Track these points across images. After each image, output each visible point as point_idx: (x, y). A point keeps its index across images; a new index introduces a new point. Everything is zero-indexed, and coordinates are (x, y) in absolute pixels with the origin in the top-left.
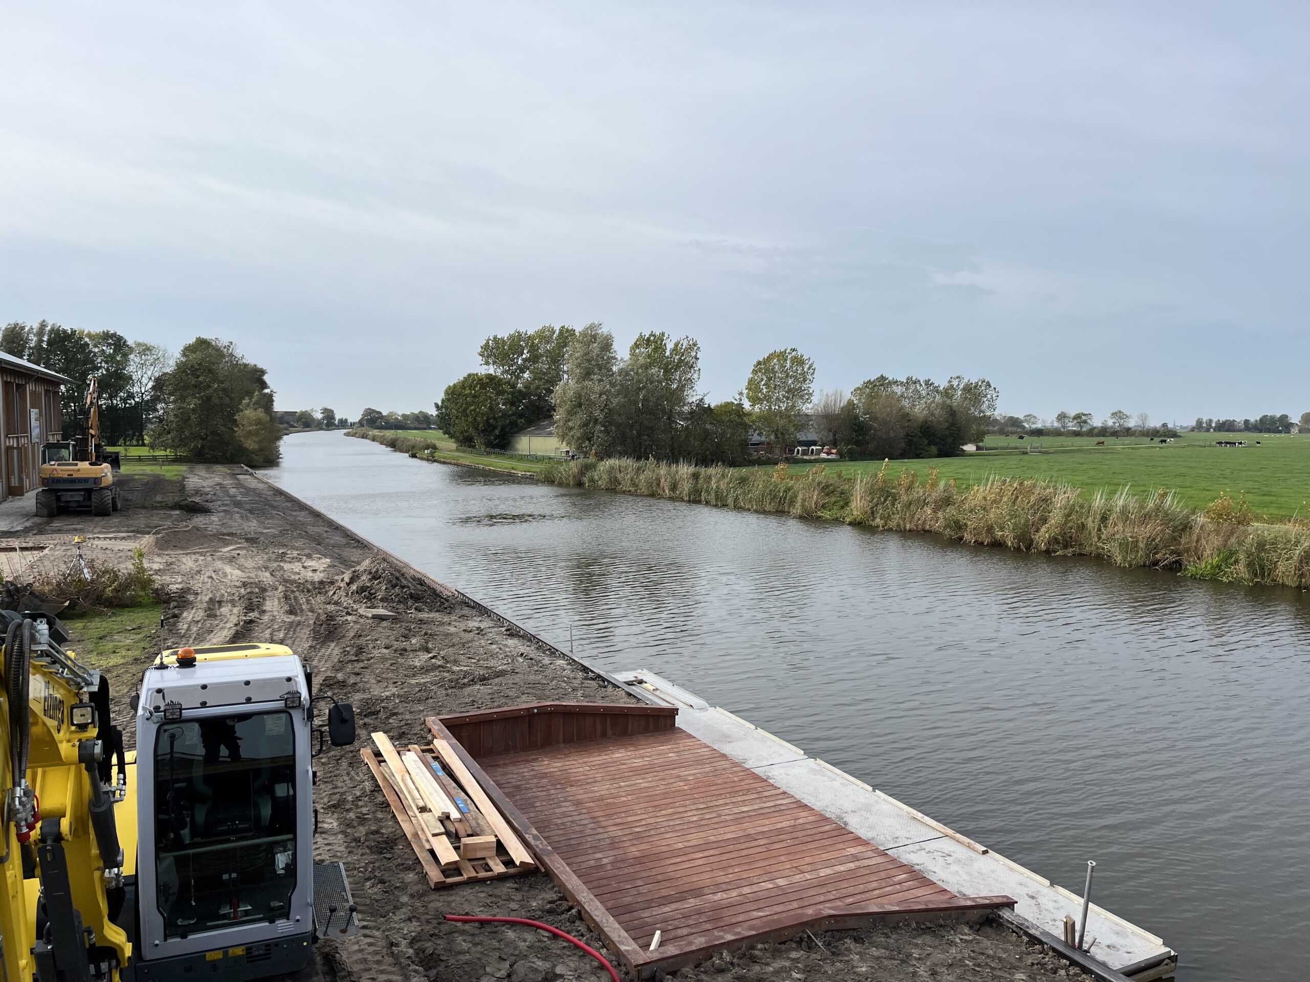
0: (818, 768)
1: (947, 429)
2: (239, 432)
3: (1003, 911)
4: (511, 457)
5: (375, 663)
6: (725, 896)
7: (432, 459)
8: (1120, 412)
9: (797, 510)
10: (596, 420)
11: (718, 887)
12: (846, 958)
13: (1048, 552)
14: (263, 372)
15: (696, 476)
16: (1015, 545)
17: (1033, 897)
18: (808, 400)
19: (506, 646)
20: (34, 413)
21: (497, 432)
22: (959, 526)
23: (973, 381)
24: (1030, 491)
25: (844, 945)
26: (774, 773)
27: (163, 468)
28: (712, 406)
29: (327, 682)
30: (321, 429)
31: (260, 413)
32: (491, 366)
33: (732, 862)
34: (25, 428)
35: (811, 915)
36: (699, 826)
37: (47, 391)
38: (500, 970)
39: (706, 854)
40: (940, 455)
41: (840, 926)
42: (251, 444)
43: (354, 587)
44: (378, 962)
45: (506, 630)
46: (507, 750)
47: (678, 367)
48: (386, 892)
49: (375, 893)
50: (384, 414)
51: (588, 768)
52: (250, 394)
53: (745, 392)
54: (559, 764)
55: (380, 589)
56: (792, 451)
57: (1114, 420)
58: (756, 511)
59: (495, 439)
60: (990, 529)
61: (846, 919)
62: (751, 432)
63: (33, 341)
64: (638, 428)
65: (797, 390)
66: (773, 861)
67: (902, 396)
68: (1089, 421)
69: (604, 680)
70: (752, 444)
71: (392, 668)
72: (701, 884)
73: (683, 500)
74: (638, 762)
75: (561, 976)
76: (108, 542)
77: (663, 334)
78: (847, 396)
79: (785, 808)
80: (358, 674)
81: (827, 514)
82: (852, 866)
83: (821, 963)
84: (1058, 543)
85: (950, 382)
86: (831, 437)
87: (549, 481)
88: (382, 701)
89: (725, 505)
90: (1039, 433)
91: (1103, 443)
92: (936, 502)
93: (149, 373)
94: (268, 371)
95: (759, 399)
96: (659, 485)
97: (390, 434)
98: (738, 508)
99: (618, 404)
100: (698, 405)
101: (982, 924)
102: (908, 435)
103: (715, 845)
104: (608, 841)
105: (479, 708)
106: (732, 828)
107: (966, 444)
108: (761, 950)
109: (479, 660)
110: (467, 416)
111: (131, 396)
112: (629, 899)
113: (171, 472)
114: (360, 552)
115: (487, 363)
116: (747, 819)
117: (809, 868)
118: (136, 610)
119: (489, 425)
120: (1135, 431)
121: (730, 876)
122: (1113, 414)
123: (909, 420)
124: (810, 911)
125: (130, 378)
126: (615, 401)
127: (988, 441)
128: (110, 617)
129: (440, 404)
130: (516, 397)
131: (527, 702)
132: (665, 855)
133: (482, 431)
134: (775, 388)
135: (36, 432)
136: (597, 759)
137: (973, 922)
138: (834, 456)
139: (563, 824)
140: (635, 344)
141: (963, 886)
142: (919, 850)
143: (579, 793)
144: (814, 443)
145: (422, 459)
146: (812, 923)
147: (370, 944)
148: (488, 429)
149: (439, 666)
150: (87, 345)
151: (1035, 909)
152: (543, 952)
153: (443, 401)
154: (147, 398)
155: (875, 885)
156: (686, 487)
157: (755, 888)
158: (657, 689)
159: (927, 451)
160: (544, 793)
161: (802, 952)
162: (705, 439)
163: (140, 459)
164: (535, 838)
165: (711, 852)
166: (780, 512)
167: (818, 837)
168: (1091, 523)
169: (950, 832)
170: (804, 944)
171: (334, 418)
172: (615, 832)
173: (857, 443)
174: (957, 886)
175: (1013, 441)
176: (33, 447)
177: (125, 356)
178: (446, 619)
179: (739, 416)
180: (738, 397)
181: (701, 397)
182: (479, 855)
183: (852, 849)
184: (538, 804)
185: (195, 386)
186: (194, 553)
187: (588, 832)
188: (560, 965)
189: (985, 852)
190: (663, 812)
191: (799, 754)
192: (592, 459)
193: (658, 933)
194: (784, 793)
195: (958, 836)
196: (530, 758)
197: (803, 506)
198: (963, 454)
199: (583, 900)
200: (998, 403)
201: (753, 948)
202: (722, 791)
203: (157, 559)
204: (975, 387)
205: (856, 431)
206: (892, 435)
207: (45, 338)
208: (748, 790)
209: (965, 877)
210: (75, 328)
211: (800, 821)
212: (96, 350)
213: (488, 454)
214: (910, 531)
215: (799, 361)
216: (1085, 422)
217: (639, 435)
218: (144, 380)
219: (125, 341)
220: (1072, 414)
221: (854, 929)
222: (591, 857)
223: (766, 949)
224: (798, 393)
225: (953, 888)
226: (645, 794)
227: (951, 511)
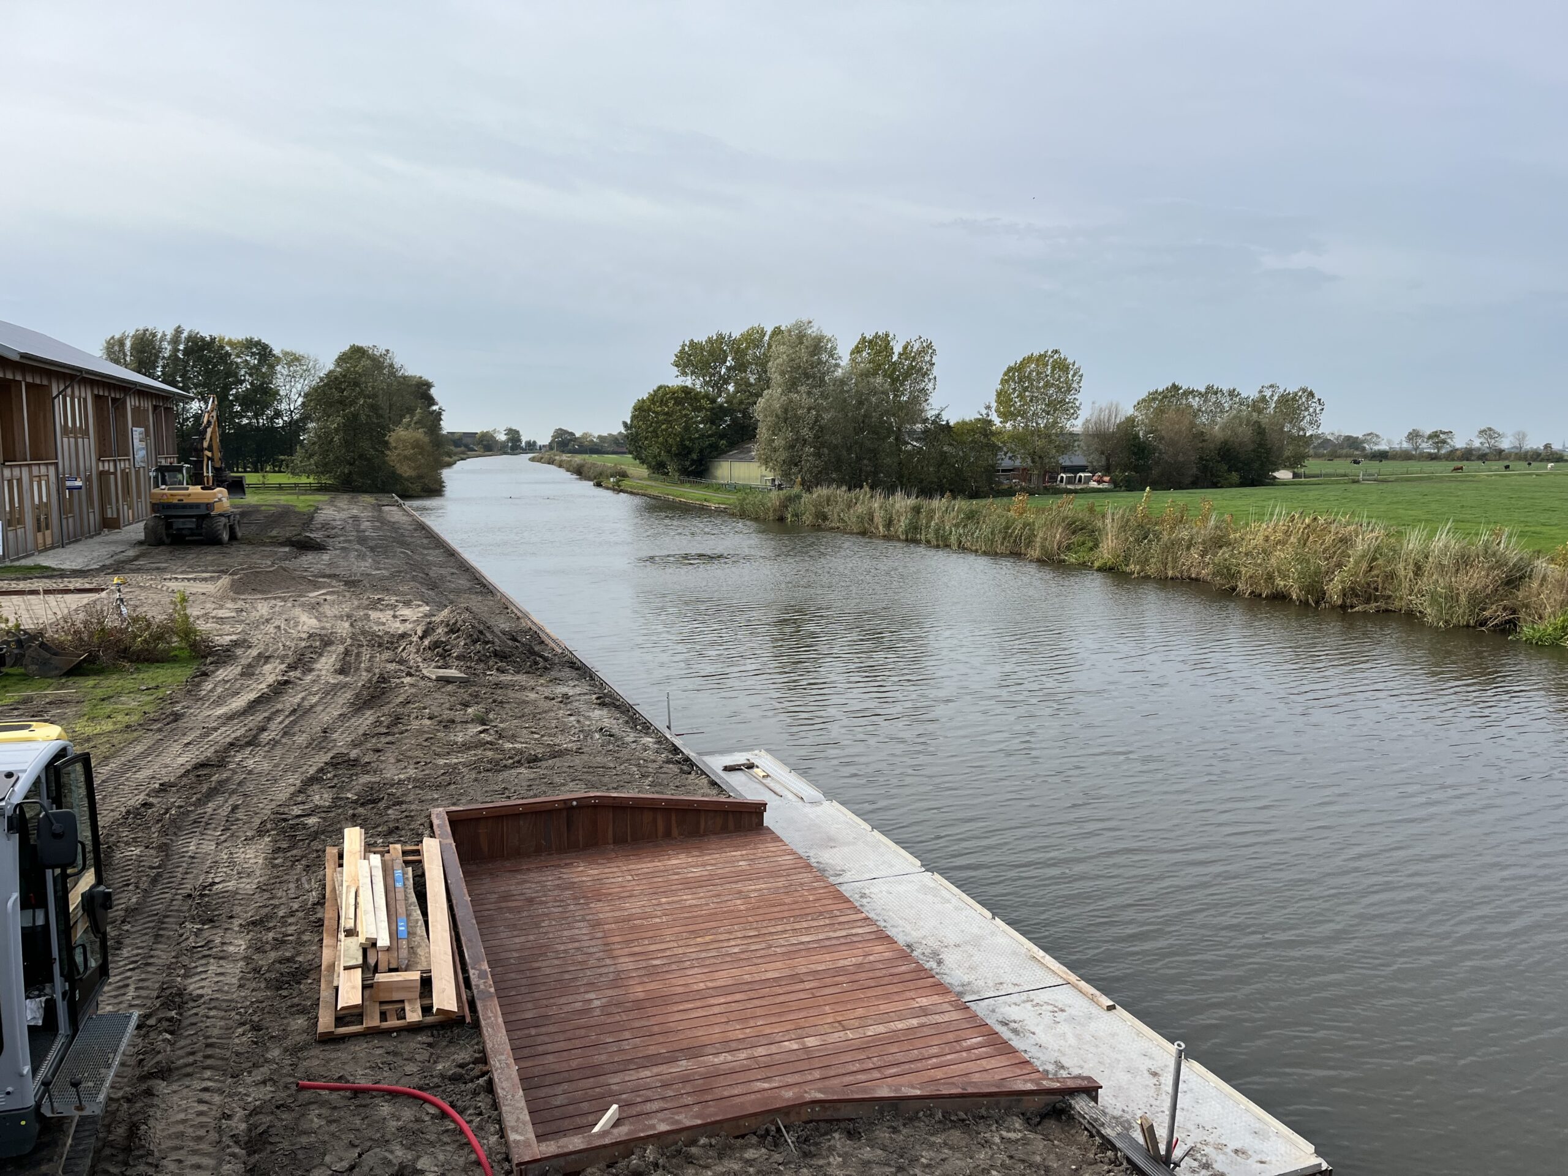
0: (932, 884)
1: (1254, 451)
2: (392, 457)
3: (1078, 1099)
4: (708, 487)
5: (406, 737)
6: (729, 1058)
7: (618, 489)
8: (1490, 429)
9: (1036, 553)
10: (805, 441)
11: (728, 1046)
12: (821, 1162)
13: (1343, 607)
14: (429, 385)
15: (917, 510)
16: (1303, 598)
17: (1155, 1074)
18: (1074, 415)
19: (588, 718)
20: (137, 432)
21: (695, 456)
22: (1230, 573)
23: (1292, 389)
24: (1325, 529)
25: (829, 1140)
26: (874, 890)
27: (302, 498)
28: (952, 424)
29: (334, 761)
30: (506, 453)
31: (420, 434)
32: (689, 378)
33: (759, 1012)
34: (123, 449)
35: (788, 1100)
36: (736, 960)
37: (155, 408)
38: (342, 1160)
39: (729, 998)
40: (1243, 484)
41: (828, 1114)
42: (406, 471)
43: (426, 642)
44: (199, 1139)
45: (597, 698)
46: (538, 851)
47: (907, 375)
48: (256, 1043)
49: (242, 1044)
50: (577, 435)
51: (630, 878)
52: (411, 411)
53: (994, 405)
54: (596, 872)
55: (457, 645)
56: (1054, 479)
57: (1482, 440)
58: (985, 553)
59: (692, 465)
60: (1270, 578)
61: (839, 1105)
62: (1001, 454)
63: (167, 350)
64: (858, 451)
65: (1061, 402)
66: (812, 1012)
67: (1199, 410)
68: (1449, 441)
69: (692, 764)
70: (1003, 471)
71: (425, 744)
72: (706, 1040)
73: (899, 540)
74: (697, 872)
75: (422, 1172)
76: (186, 583)
77: (887, 335)
78: (1127, 409)
79: (860, 939)
80: (378, 751)
81: (1072, 558)
82: (915, 1022)
83: (781, 1168)
84: (1357, 596)
85: (1261, 392)
86: (1103, 462)
87: (743, 515)
88: (392, 786)
89: (947, 546)
90: (1382, 456)
91: (1461, 468)
92: (1204, 542)
93: (299, 386)
94: (435, 383)
95: (1012, 414)
96: (872, 520)
97: (578, 459)
98: (962, 548)
99: (831, 420)
100: (933, 422)
101: (1043, 1117)
102: (1201, 458)
103: (746, 988)
104: (611, 977)
105: (509, 797)
106: (779, 965)
107: (1278, 470)
108: (704, 1146)
109: (543, 736)
110: (658, 437)
111: (278, 414)
112: (603, 1057)
113: (301, 502)
114: (480, 598)
115: (684, 374)
116: (803, 953)
117: (856, 1023)
118: (167, 665)
119: (685, 447)
120: (1510, 454)
121: (748, 1031)
122: (1481, 432)
123: (1204, 441)
124: (789, 1094)
125: (277, 393)
126: (826, 416)
127: (1312, 465)
128: (132, 673)
129: (629, 422)
130: (717, 414)
131: (574, 792)
132: (677, 999)
133: (676, 455)
134: (1031, 401)
135: (140, 454)
136: (647, 866)
137: (1032, 1113)
138: (1106, 485)
139: (565, 951)
140: (857, 347)
141: (1064, 1055)
142: (1024, 1002)
143: (603, 911)
144: (1083, 469)
145: (607, 488)
146: (786, 1111)
147: (200, 1114)
148: (683, 452)
149: (488, 743)
150: (228, 355)
151: (1152, 1092)
152: (413, 1137)
153: (633, 418)
154: (296, 417)
155: (935, 1050)
156: (902, 524)
157: (774, 1049)
158: (768, 776)
159: (1226, 479)
160: (560, 909)
161: (763, 1150)
162: (942, 464)
163: (280, 488)
164: (482, 975)
165: (738, 997)
166: (1016, 554)
167: (886, 980)
168: (1403, 570)
169: (1073, 978)
170: (769, 1138)
171: (520, 441)
172: (626, 963)
173: (1136, 469)
174: (1056, 1054)
175: (1342, 466)
176: (137, 472)
177: (272, 367)
178: (532, 683)
179: (986, 436)
180: (984, 412)
181: (937, 412)
182: (396, 996)
183: (924, 1000)
184: (546, 923)
185: (341, 402)
186: (275, 598)
187: (592, 962)
188: (426, 1157)
189: (1110, 1008)
190: (699, 940)
191: (914, 865)
192: (797, 489)
193: (615, 1107)
194: (867, 918)
195: (1083, 984)
196: (563, 863)
197: (1043, 547)
198: (1274, 482)
199: (498, 1064)
200: (1323, 418)
201: (694, 1142)
202: (786, 914)
203: (230, 605)
204: (1294, 399)
205: (1134, 454)
206: (1181, 458)
207: (181, 347)
208: (821, 913)
209: (1072, 1041)
210: (214, 334)
211: (871, 958)
212: (239, 360)
213: (682, 482)
214: (1172, 578)
215: (1062, 366)
216: (1444, 442)
217: (859, 459)
218: (294, 396)
219: (271, 351)
220: (1428, 432)
221: (850, 1120)
222: (579, 998)
223: (711, 1145)
224: (1060, 405)
225: (1043, 1060)
226: (686, 915)
227: (1223, 553)
